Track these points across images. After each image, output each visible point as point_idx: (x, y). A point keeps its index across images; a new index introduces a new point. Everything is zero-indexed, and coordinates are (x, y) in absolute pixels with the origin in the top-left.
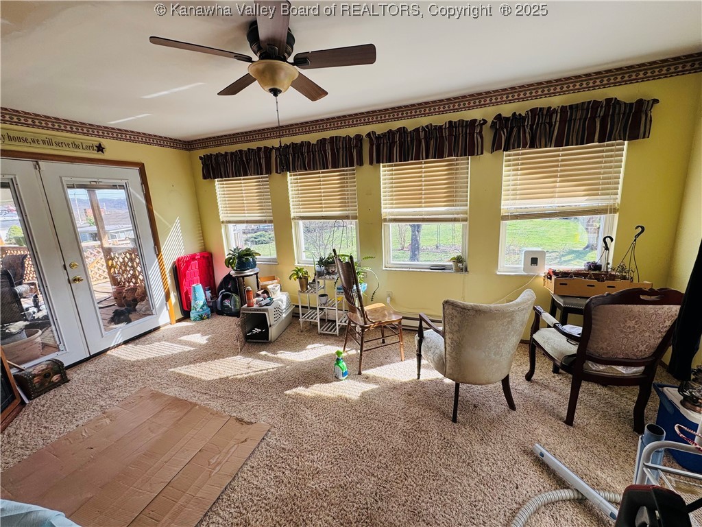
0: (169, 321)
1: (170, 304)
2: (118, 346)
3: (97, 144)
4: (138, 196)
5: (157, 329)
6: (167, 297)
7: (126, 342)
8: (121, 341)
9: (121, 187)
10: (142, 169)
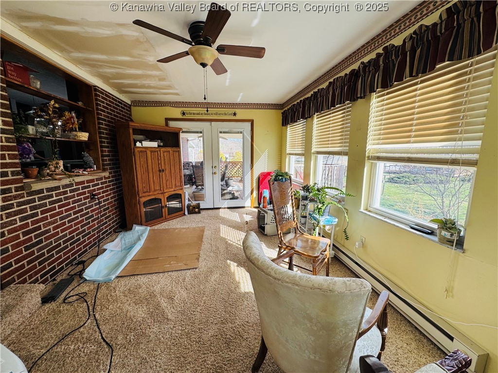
0: (250, 205)
1: (252, 197)
2: (225, 208)
3: (234, 112)
4: (248, 137)
5: (243, 207)
6: (252, 193)
7: (229, 208)
8: (226, 206)
9: (241, 133)
10: (252, 122)
